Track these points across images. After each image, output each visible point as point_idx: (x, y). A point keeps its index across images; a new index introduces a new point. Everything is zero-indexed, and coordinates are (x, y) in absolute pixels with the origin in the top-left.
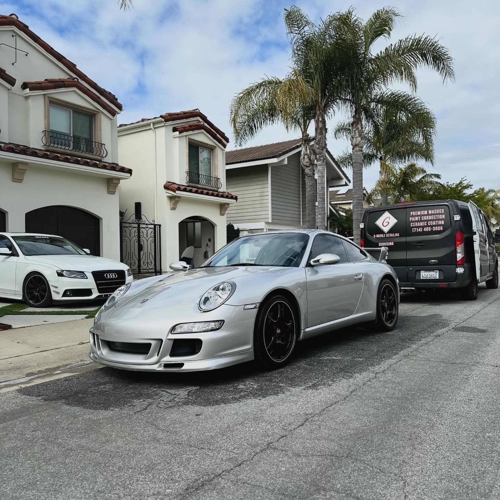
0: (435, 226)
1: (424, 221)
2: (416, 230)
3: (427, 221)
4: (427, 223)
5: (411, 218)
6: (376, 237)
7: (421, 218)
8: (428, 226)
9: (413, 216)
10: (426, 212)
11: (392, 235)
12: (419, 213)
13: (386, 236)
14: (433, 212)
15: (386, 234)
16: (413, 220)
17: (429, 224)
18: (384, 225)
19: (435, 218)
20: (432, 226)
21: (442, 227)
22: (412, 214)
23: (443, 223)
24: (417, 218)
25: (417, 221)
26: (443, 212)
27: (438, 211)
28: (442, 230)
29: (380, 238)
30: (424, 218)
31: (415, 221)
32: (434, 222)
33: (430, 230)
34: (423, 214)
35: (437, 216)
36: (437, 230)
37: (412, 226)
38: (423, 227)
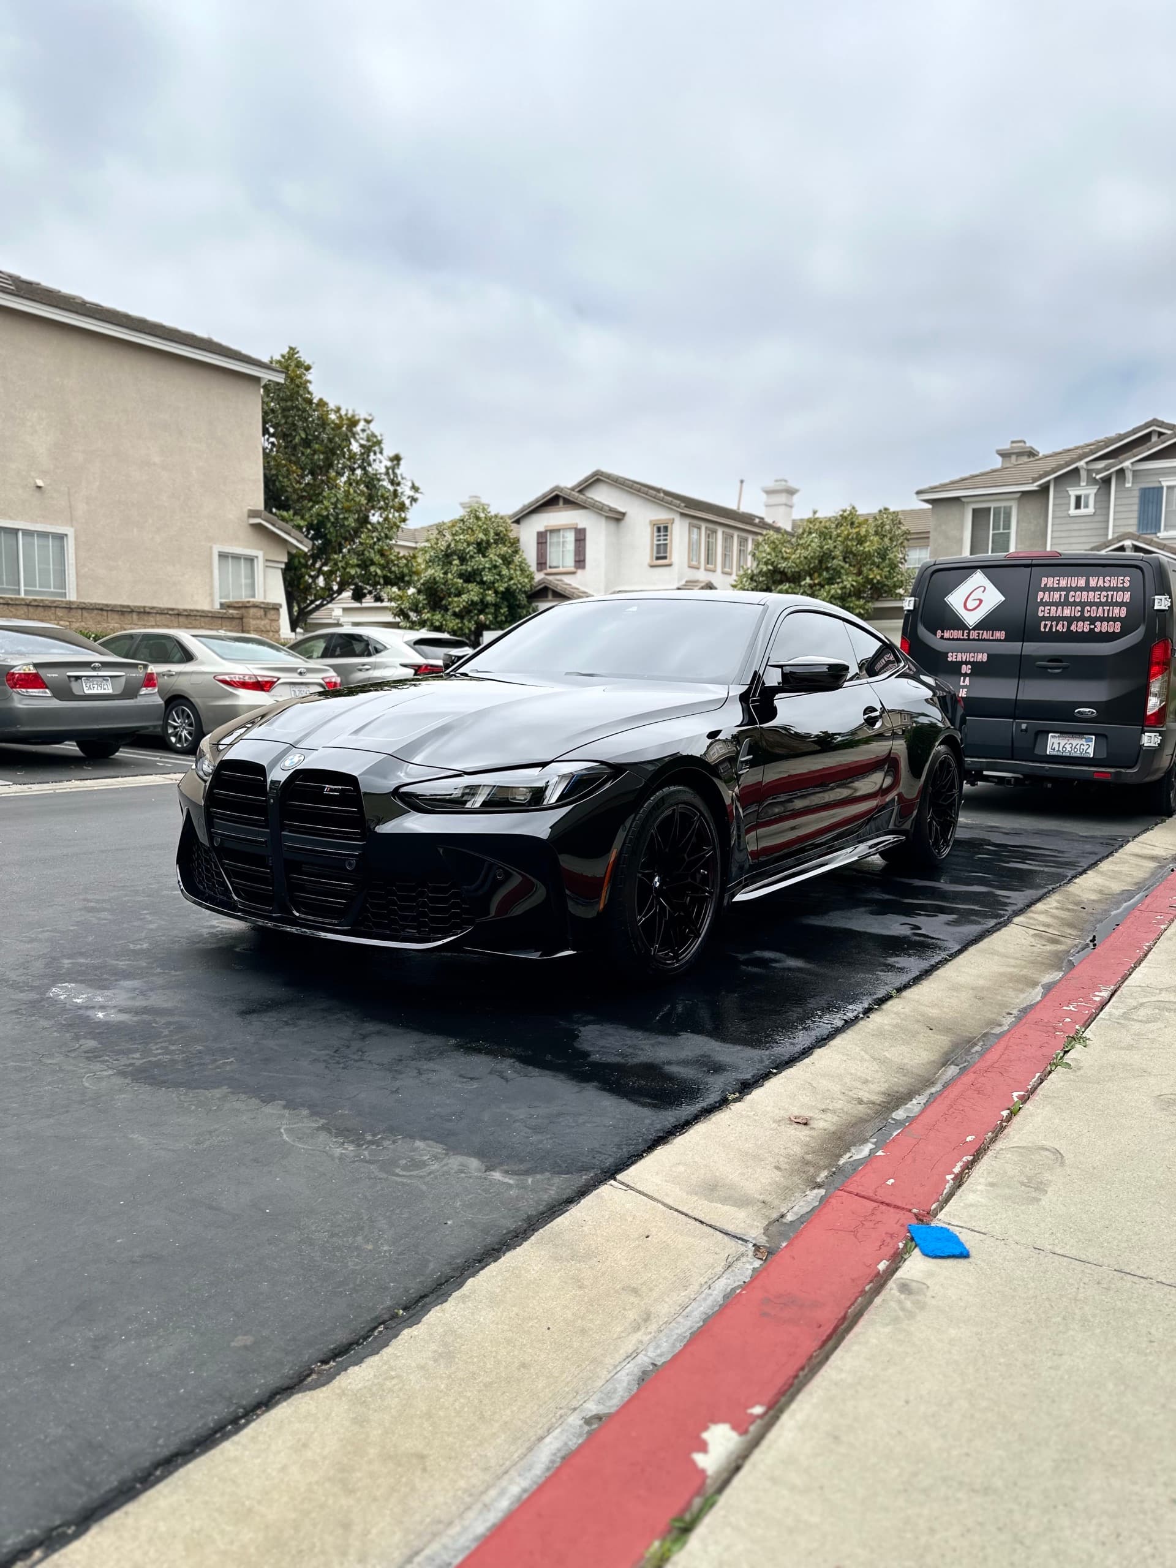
0: (1102, 619)
1: (1075, 604)
2: (1052, 626)
3: (1083, 605)
4: (1082, 612)
5: (1041, 594)
6: (942, 637)
7: (1066, 596)
8: (1082, 618)
9: (1046, 589)
10: (1082, 583)
11: (986, 635)
12: (1063, 583)
13: (969, 635)
14: (1101, 583)
15: (970, 630)
16: (1046, 598)
17: (1087, 615)
18: (969, 607)
19: (1103, 600)
20: (1093, 620)
21: (1118, 624)
22: (1046, 585)
23: (1123, 615)
24: (1057, 595)
25: (1057, 604)
26: (1127, 585)
27: (1115, 581)
28: (1118, 631)
29: (953, 639)
30: (1078, 597)
31: (1051, 604)
32: (1100, 608)
33: (1086, 630)
34: (1074, 585)
35: (1110, 593)
36: (1104, 631)
37: (1041, 614)
38: (1070, 620)
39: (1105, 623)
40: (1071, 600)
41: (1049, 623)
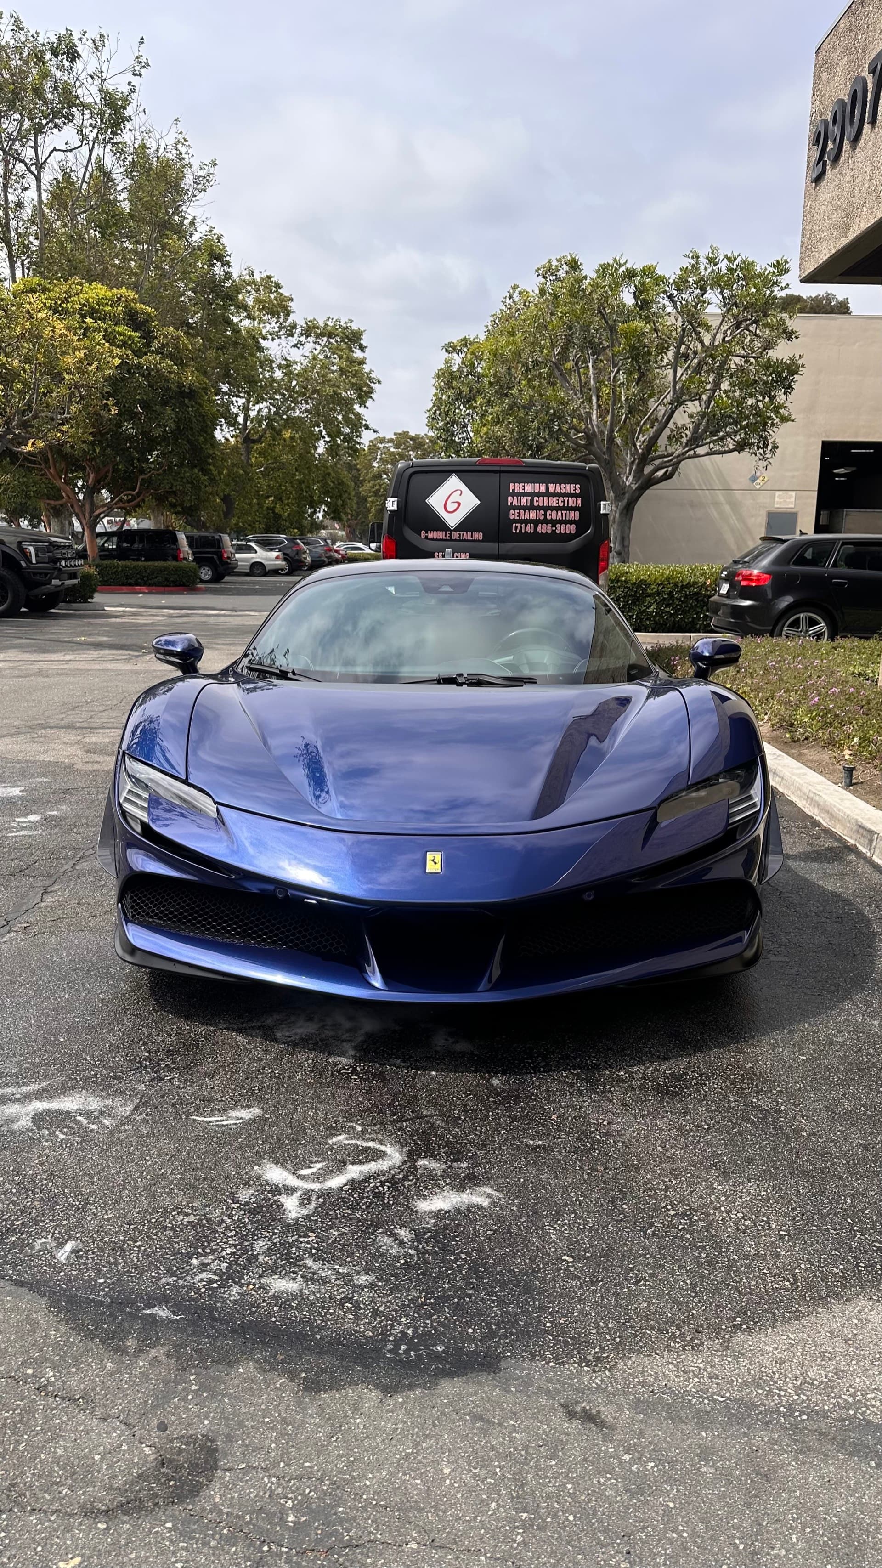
0: (561, 522)
1: (539, 508)
2: (521, 528)
3: (545, 509)
4: (545, 515)
5: (510, 499)
6: (426, 537)
7: (532, 501)
8: (545, 521)
9: (514, 494)
10: (543, 489)
11: (466, 536)
12: (528, 488)
13: (451, 536)
14: (558, 490)
15: (451, 531)
16: (515, 503)
17: (549, 518)
18: (449, 509)
19: (561, 505)
20: (554, 523)
21: (574, 526)
22: (514, 490)
23: (577, 518)
24: (524, 500)
25: (524, 508)
26: (578, 491)
27: (569, 488)
28: (573, 532)
29: (437, 540)
30: (539, 501)
31: (519, 508)
32: (559, 512)
33: (549, 532)
34: (537, 491)
35: (566, 499)
36: (563, 532)
37: (512, 517)
38: (536, 522)
39: (563, 525)
40: (536, 504)
41: (519, 525)
